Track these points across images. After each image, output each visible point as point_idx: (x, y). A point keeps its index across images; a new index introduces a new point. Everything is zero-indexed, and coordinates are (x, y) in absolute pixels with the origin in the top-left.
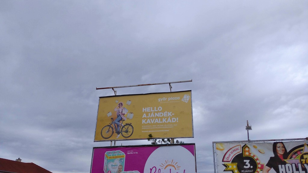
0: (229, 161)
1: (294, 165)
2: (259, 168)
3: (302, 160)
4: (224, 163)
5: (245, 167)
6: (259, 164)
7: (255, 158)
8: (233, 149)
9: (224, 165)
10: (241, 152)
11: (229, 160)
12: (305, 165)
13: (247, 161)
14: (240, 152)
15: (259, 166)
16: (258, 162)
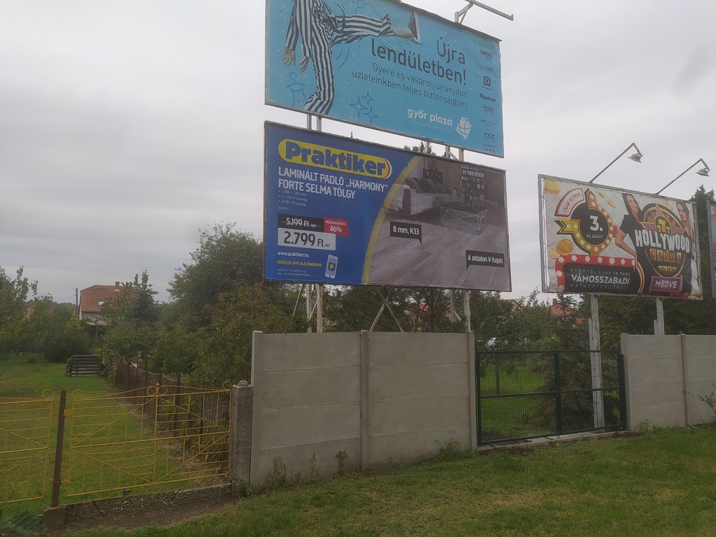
0: (567, 216)
1: (650, 231)
2: (611, 232)
3: (658, 226)
4: (557, 218)
5: (592, 228)
6: (611, 224)
7: (605, 214)
8: (573, 193)
9: (558, 222)
10: (585, 201)
11: (567, 213)
12: (661, 234)
13: (595, 218)
14: (582, 201)
15: (611, 228)
16: (609, 221)
